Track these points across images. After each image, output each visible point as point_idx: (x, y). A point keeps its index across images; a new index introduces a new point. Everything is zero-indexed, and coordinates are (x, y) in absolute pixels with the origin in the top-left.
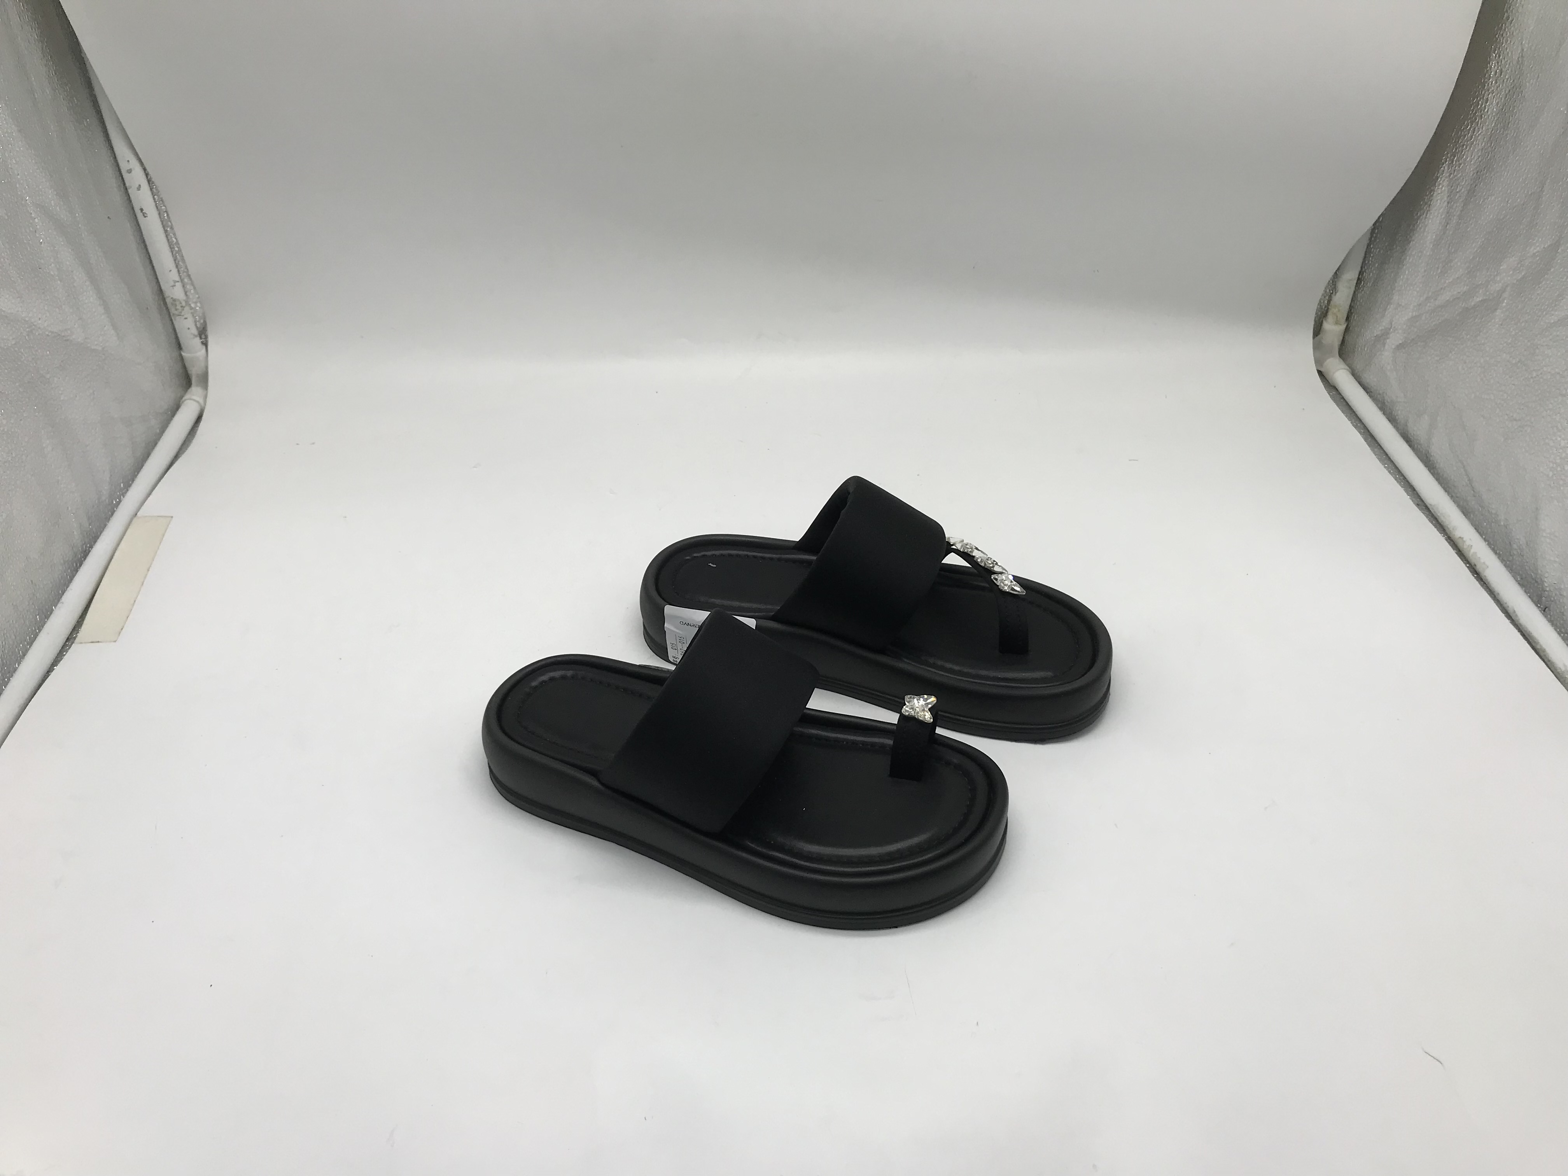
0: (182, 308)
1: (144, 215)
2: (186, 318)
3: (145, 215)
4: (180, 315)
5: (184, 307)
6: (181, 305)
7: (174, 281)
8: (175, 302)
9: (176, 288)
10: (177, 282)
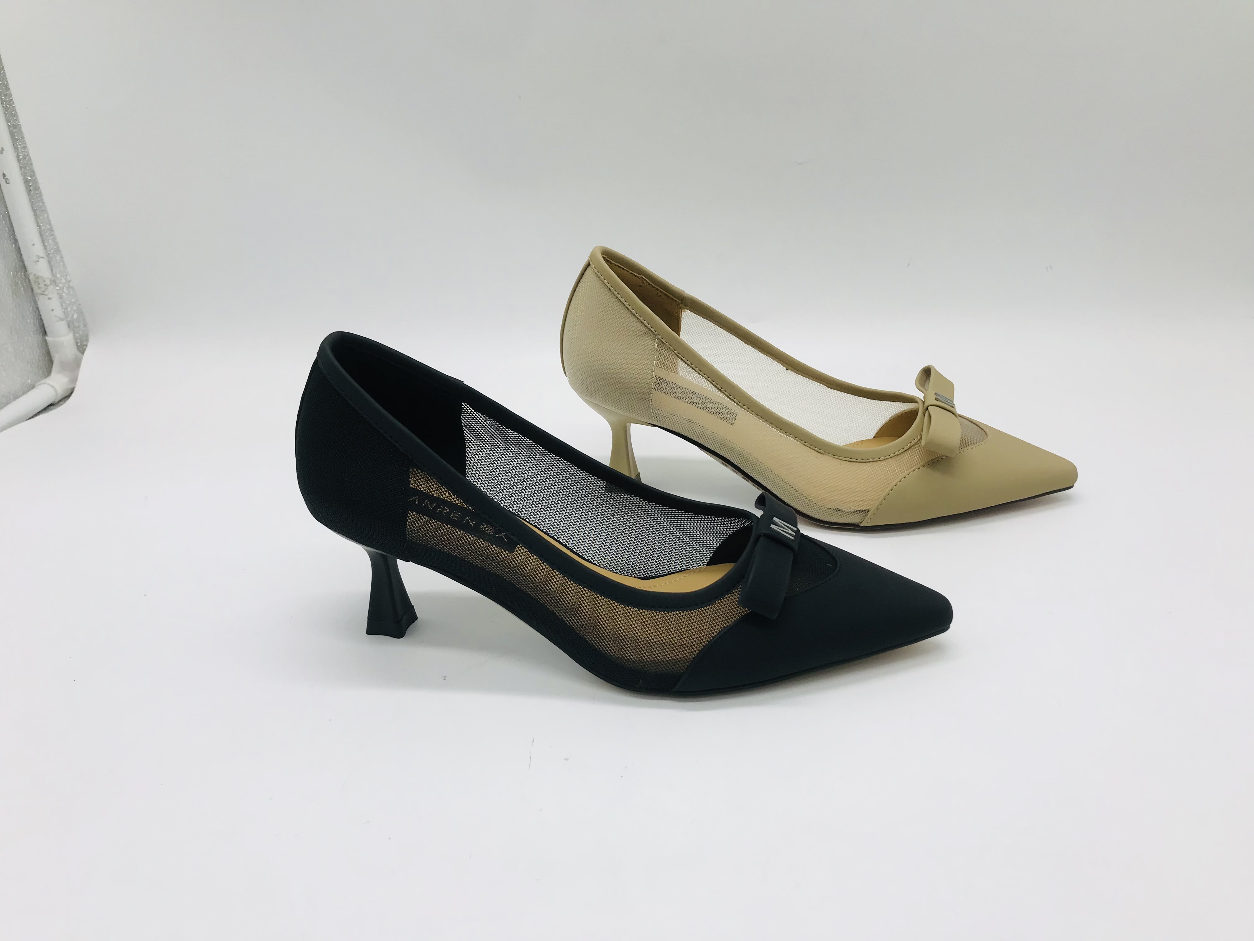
0: (46, 287)
1: (6, 182)
2: (49, 299)
3: (8, 182)
4: (43, 294)
5: (49, 286)
6: (44, 283)
7: (37, 256)
8: (37, 280)
9: (38, 263)
10: (43, 258)
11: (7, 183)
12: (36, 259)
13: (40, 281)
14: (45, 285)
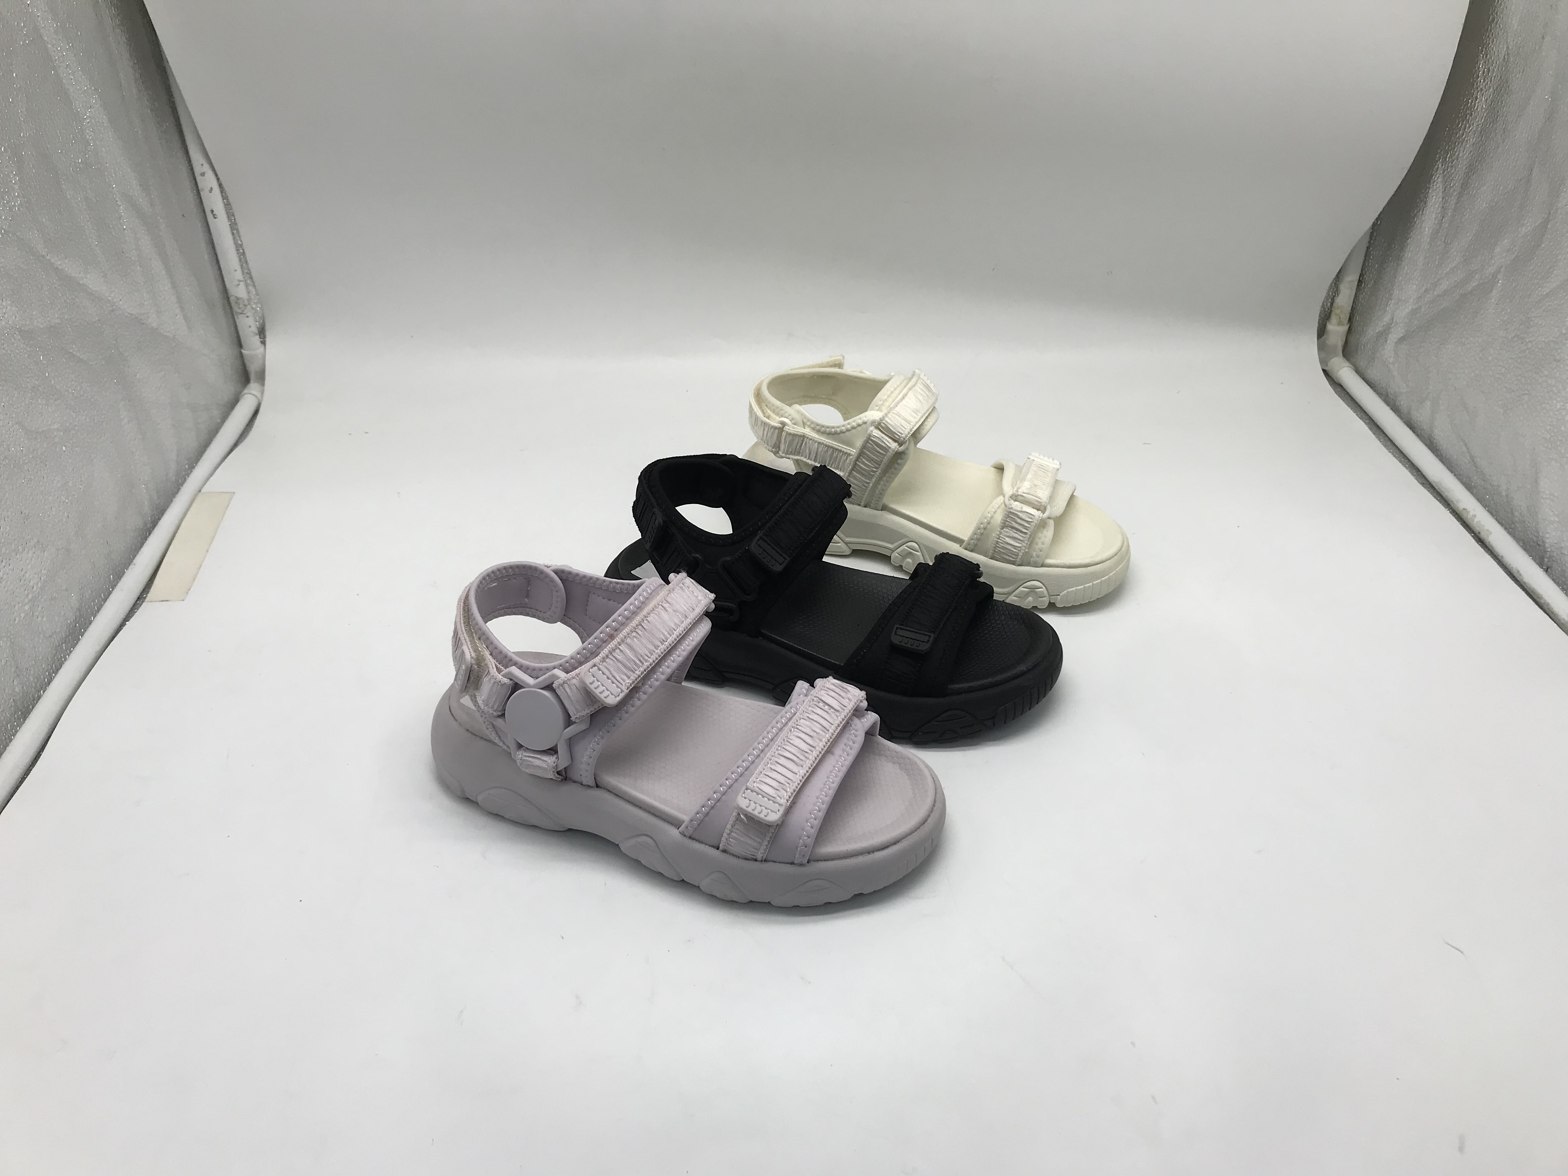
1: (214, 216)
2: (247, 317)
4: (242, 313)
6: (244, 303)
7: (238, 280)
8: (238, 301)
9: (240, 287)
10: (241, 281)
11: (215, 218)
12: (237, 283)
13: (240, 301)
14: (245, 305)
